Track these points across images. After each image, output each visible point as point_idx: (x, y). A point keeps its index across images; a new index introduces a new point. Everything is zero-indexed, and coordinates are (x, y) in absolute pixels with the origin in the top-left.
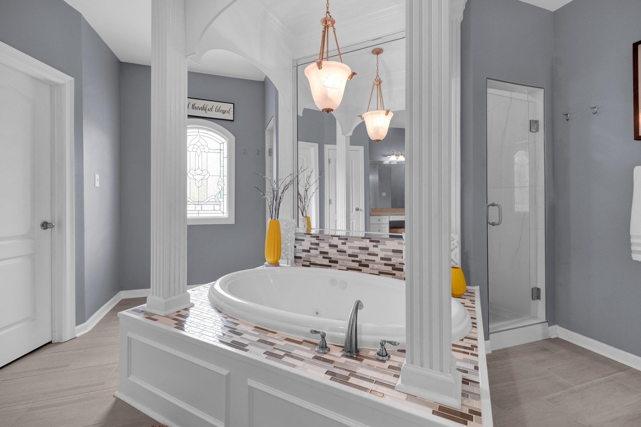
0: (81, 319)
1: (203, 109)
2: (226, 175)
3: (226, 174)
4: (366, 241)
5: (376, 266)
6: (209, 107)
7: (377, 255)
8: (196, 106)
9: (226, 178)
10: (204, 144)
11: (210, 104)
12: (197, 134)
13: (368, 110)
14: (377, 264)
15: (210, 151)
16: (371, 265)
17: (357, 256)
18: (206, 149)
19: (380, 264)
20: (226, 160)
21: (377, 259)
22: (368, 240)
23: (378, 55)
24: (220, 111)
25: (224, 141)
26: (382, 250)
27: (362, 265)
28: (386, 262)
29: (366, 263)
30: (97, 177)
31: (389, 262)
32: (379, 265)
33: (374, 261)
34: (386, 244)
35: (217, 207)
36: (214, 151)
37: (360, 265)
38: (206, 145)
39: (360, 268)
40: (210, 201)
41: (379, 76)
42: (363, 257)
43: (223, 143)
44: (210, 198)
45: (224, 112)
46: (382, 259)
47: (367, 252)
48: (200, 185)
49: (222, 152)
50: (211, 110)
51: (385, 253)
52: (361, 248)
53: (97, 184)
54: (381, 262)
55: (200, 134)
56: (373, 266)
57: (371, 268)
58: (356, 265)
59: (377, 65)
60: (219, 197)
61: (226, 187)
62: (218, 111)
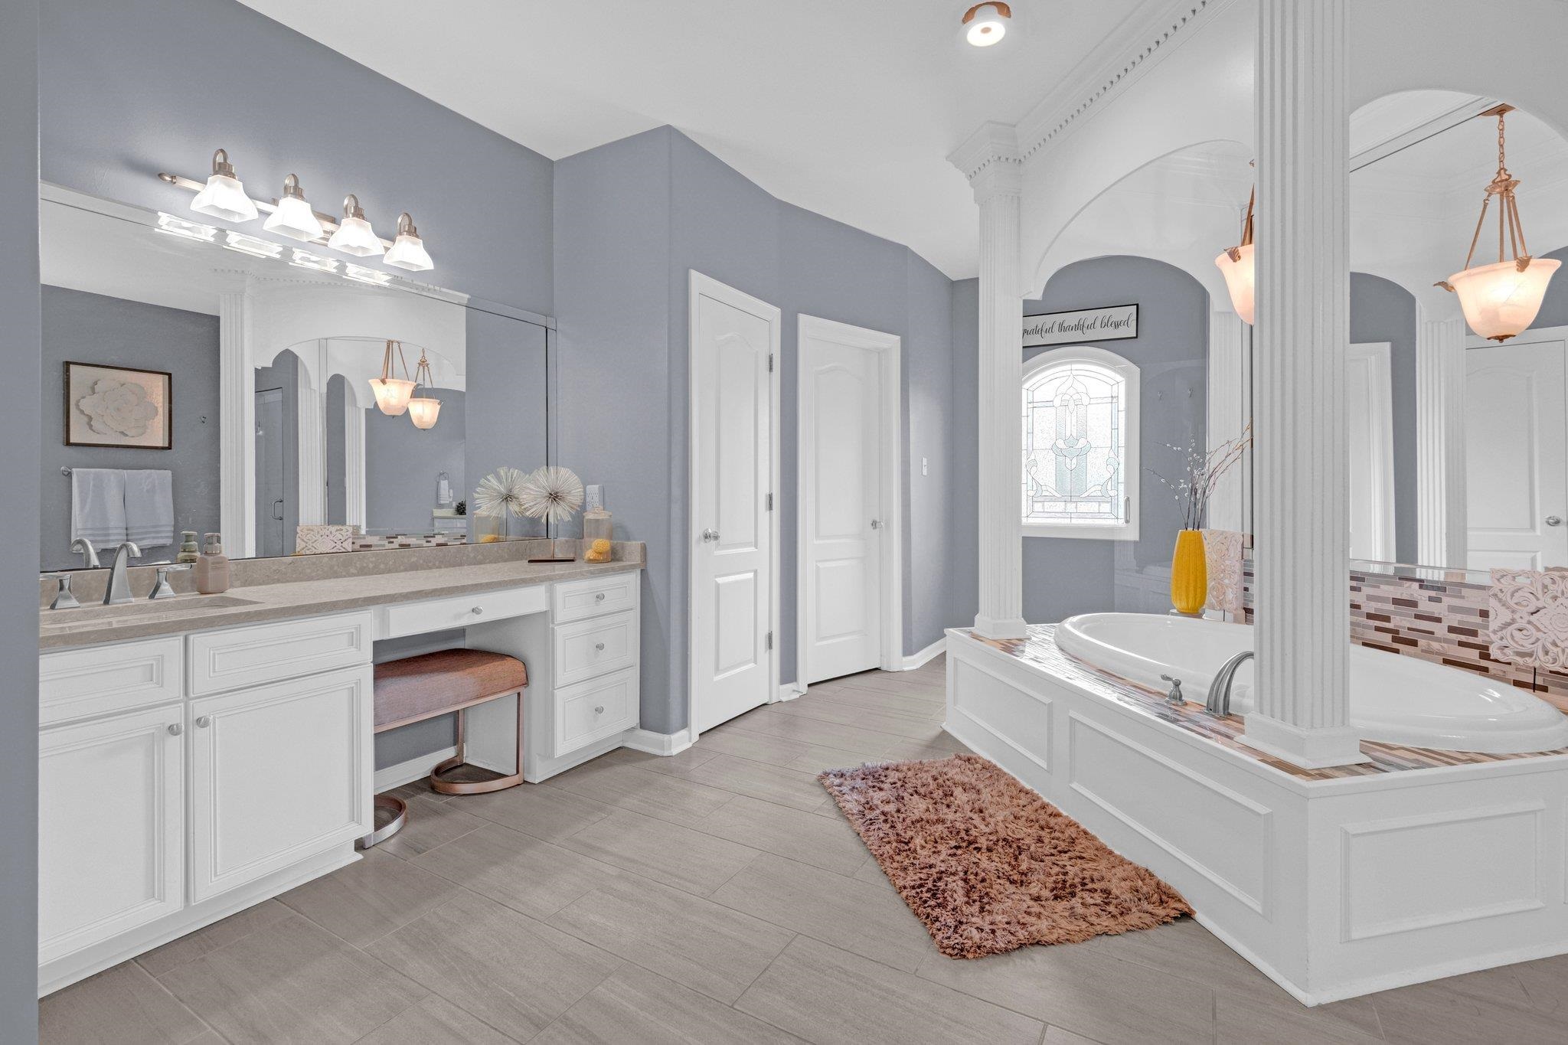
0: (908, 650)
1: (1079, 327)
2: (1123, 445)
3: (1122, 442)
4: (1410, 587)
5: (1435, 645)
6: (1089, 322)
7: (1438, 620)
8: (1065, 325)
9: (1122, 451)
10: (1081, 389)
11: (1089, 316)
12: (1069, 373)
13: (1468, 266)
14: (1438, 640)
15: (1092, 401)
16: (1422, 642)
17: (1387, 619)
18: (1086, 400)
19: (1446, 641)
20: (1122, 415)
21: (1440, 630)
22: (1416, 585)
23: (1501, 116)
24: (1109, 325)
25: (1119, 378)
26: (1453, 609)
27: (1401, 642)
28: (1463, 638)
29: (1412, 636)
30: (925, 461)
31: (1471, 640)
32: (1443, 644)
33: (1432, 633)
34: (1463, 594)
35: (1106, 507)
36: (1100, 401)
37: (1395, 640)
38: (1085, 391)
39: (1396, 646)
40: (1092, 494)
41: (1506, 170)
42: (1402, 621)
43: (1118, 383)
44: (1093, 489)
45: (1117, 325)
46: (1452, 630)
47: (1412, 611)
48: (1073, 467)
49: (1115, 400)
50: (1092, 326)
51: (1459, 617)
52: (1397, 602)
53: (925, 472)
54: (1448, 637)
55: (1074, 373)
56: (1429, 645)
57: (1424, 648)
58: (1386, 639)
59: (1500, 142)
60: (1109, 488)
61: (1122, 467)
62: (1105, 325)
